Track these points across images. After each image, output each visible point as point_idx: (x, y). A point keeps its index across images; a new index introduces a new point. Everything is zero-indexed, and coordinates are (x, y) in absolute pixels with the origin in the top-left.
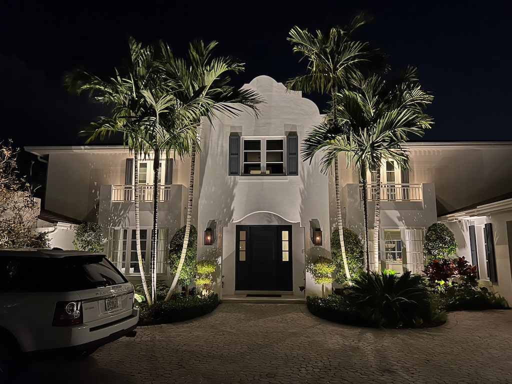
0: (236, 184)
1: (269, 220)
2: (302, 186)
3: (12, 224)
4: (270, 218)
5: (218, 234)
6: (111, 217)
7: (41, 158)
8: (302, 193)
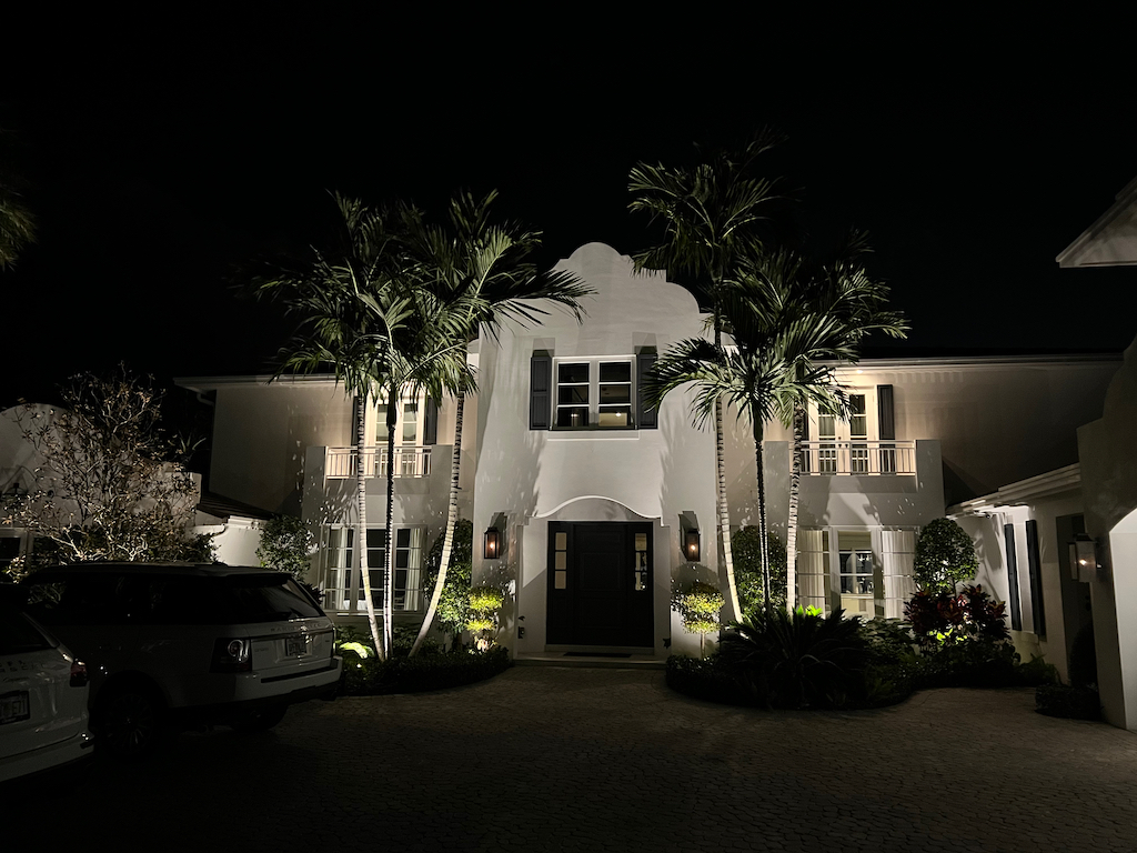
0: (543, 446)
1: (611, 512)
2: (665, 449)
3: (153, 520)
4: (612, 509)
5: (511, 539)
6: (324, 506)
7: (203, 396)
8: (665, 462)
